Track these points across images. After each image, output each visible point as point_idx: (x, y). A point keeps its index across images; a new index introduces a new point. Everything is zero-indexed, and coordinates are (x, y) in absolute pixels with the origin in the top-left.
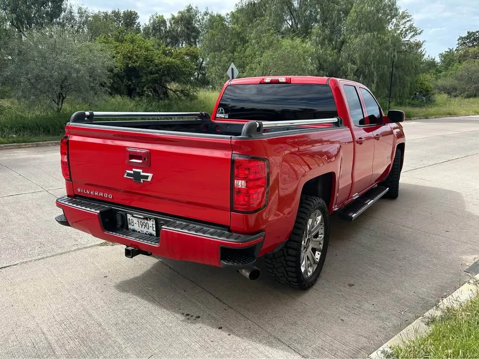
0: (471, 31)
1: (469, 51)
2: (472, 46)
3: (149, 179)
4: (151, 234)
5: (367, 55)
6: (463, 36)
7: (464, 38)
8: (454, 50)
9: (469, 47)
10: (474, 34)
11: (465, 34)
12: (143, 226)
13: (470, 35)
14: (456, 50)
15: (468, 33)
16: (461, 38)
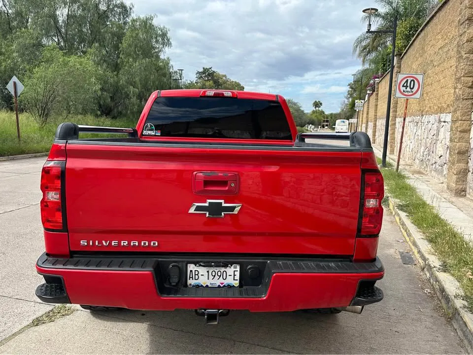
0: (205, 67)
1: (206, 84)
2: (207, 80)
3: (236, 212)
4: (229, 285)
5: (147, 80)
6: (200, 71)
7: (201, 72)
8: (194, 82)
9: (205, 80)
10: (208, 70)
11: (201, 70)
12: (211, 277)
13: (205, 70)
14: (196, 82)
15: (204, 68)
16: (198, 73)
